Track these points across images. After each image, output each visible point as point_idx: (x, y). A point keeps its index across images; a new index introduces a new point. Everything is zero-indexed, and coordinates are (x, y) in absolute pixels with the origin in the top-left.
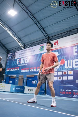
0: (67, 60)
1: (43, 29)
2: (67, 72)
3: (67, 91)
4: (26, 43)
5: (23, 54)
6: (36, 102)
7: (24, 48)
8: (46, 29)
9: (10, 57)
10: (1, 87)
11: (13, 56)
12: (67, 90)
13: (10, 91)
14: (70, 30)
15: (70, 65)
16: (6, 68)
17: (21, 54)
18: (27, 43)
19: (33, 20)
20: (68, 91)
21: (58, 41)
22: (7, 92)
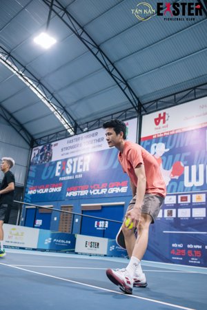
0: (190, 165)
1: (125, 83)
2: (189, 196)
3: (190, 249)
4: (80, 119)
5: (71, 147)
7: (76, 133)
8: (132, 84)
9: (37, 155)
10: (14, 237)
11: (46, 154)
12: (189, 246)
13: (36, 247)
14: (198, 84)
15: (197, 178)
16: (28, 186)
17: (67, 148)
18: (84, 118)
19: (98, 59)
20: (193, 249)
21: (164, 114)
22: (29, 249)
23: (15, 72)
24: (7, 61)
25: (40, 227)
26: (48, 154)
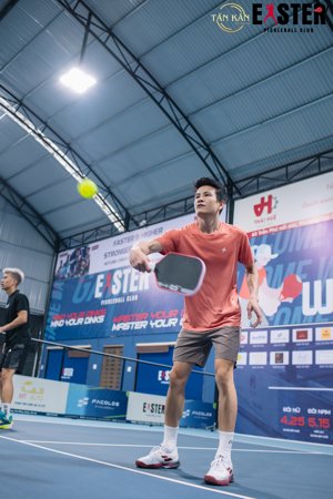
0: (311, 280)
1: (206, 148)
2: (310, 331)
3: (312, 415)
4: (134, 206)
5: (120, 252)
6: (178, 463)
7: (127, 229)
8: (219, 149)
9: (66, 265)
10: (29, 395)
11: (80, 263)
12: (310, 411)
13: (64, 413)
14: (324, 150)
15: (324, 302)
16: (50, 314)
17: (113, 254)
18: (140, 205)
19: (162, 109)
20: (317, 416)
21: (270, 197)
22: (52, 415)
23: (29, 131)
24: (17, 114)
25: (71, 380)
26: (83, 263)
